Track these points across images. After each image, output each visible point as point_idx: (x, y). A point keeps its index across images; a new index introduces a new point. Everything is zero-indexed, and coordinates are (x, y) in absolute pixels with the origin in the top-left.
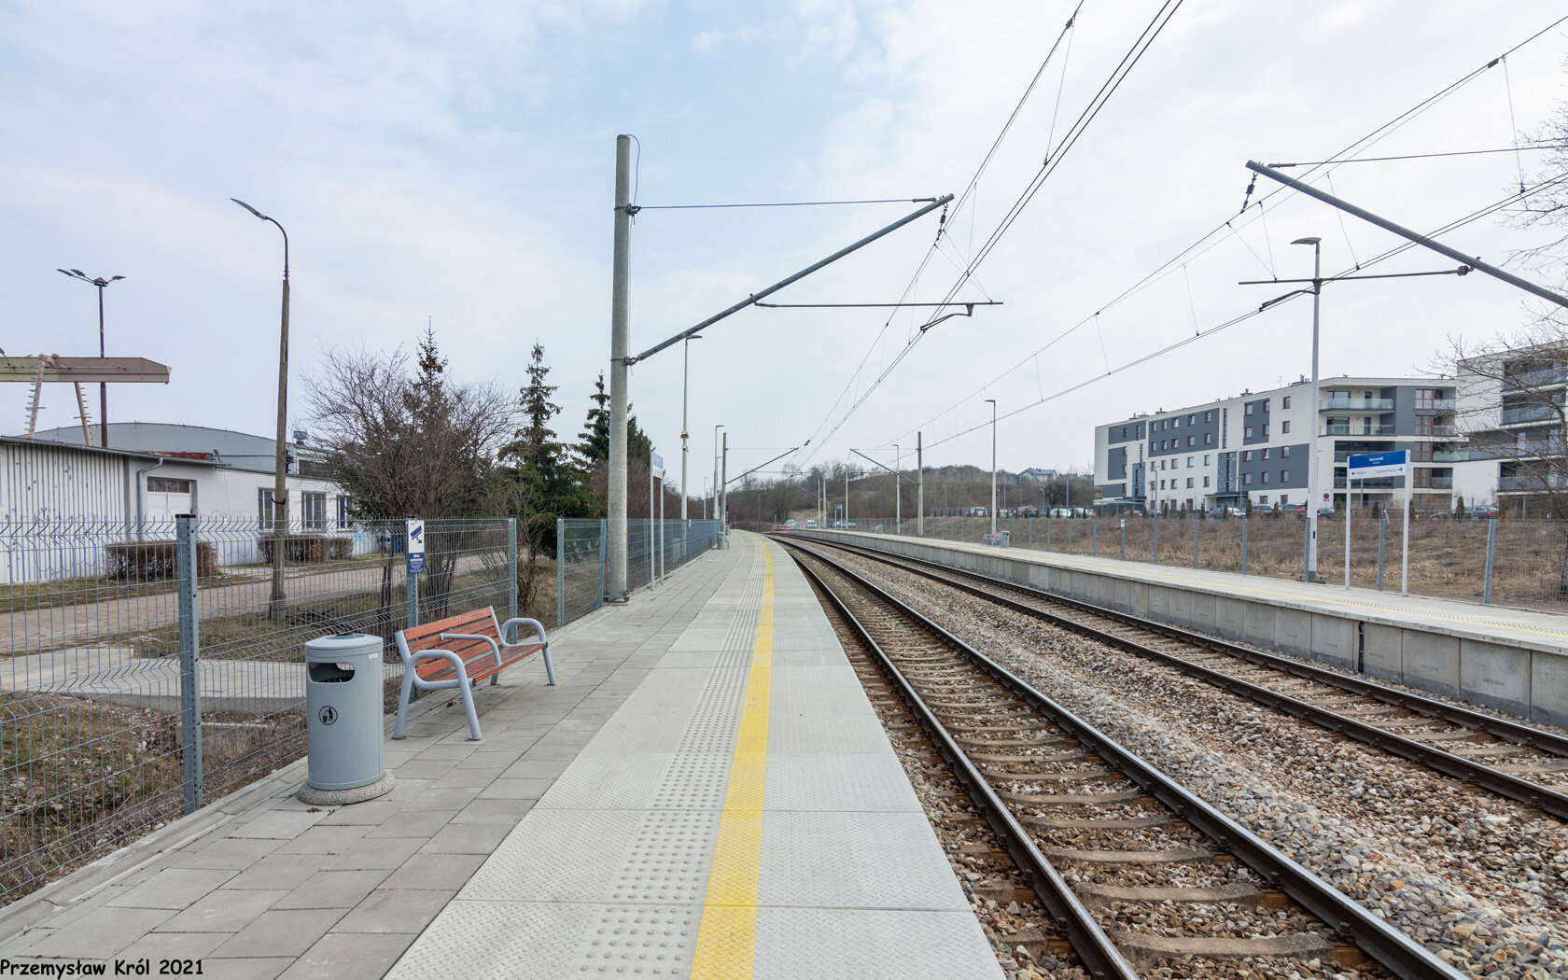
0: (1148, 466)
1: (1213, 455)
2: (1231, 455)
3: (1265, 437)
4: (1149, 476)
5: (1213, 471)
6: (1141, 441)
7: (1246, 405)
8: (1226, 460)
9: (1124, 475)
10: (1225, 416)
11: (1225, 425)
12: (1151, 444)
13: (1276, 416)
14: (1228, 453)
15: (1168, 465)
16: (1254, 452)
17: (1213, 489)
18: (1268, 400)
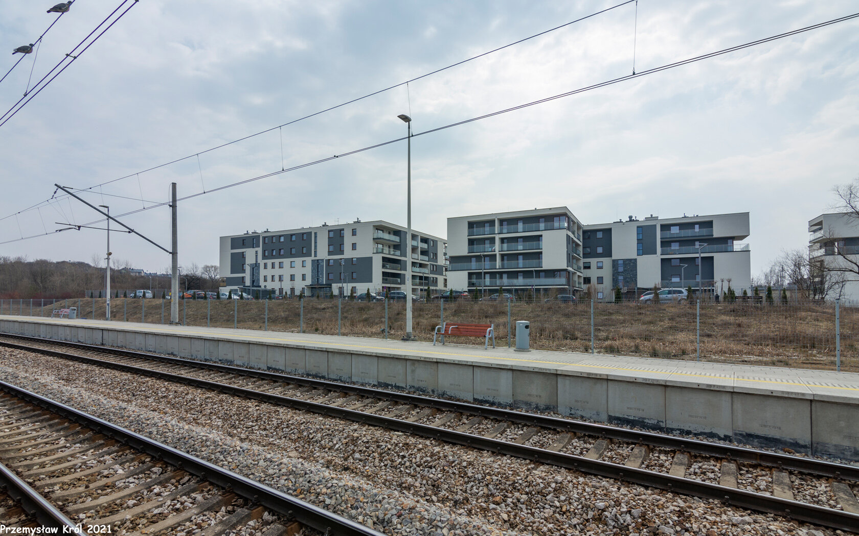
0: (262, 266)
1: (308, 260)
2: (320, 261)
3: (342, 252)
4: (263, 272)
5: (308, 270)
6: (257, 249)
7: (329, 231)
8: (316, 264)
9: (244, 271)
10: (316, 237)
11: (316, 242)
12: (264, 252)
13: (348, 240)
14: (318, 260)
15: (277, 265)
16: (335, 260)
17: (309, 281)
18: (343, 230)
